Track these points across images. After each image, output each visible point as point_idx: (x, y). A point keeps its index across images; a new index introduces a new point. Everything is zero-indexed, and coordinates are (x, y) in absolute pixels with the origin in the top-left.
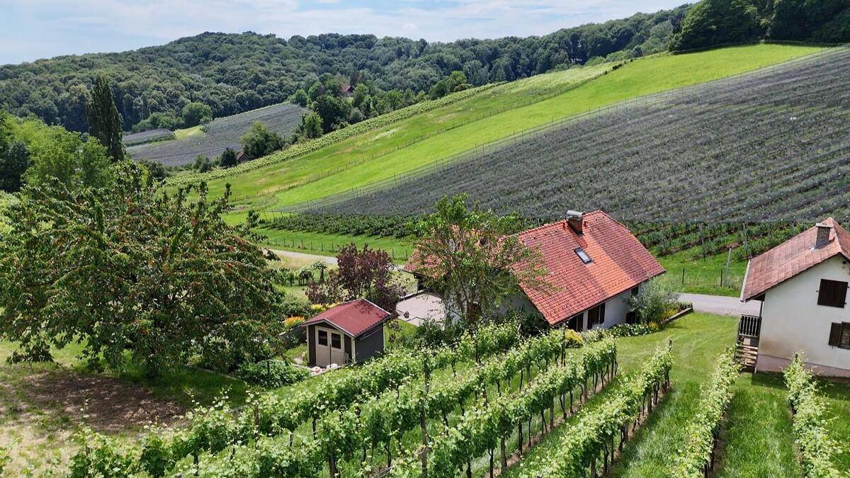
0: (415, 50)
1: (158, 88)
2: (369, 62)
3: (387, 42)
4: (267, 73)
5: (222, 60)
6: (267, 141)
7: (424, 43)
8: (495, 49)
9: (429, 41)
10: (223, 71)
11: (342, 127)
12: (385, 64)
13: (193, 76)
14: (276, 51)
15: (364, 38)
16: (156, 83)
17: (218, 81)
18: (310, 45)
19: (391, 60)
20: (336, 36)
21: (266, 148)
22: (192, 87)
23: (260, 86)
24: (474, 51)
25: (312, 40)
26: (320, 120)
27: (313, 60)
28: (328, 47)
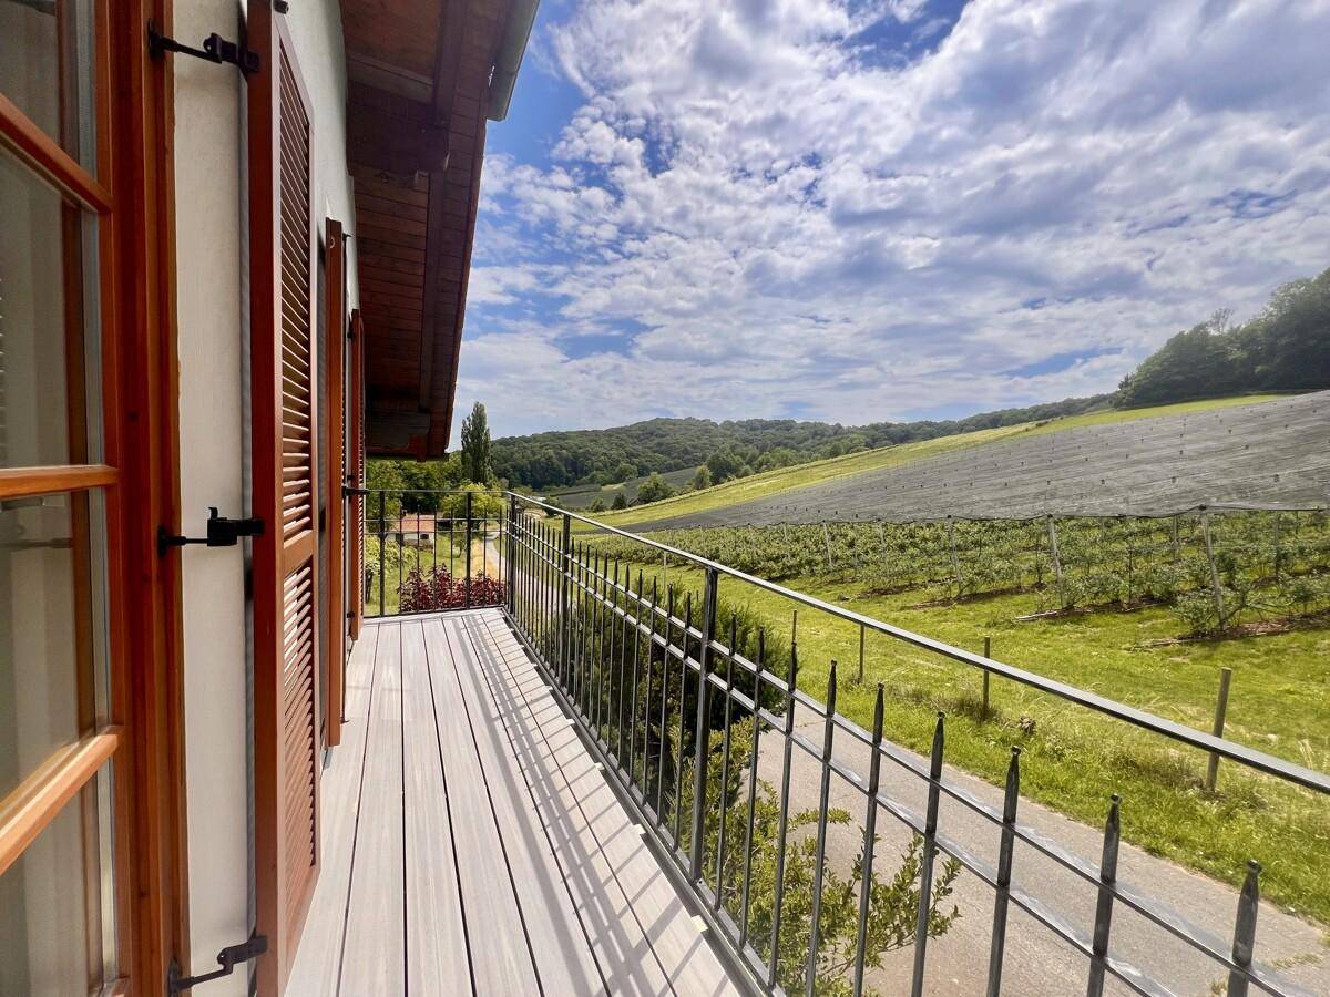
0: (831, 432)
1: (605, 454)
2: (786, 441)
3: (804, 426)
4: (695, 447)
5: (662, 436)
6: (657, 489)
7: (839, 426)
8: (908, 431)
9: (845, 426)
10: (660, 445)
11: (730, 480)
12: (801, 442)
13: (636, 447)
14: (707, 431)
15: (785, 422)
16: (605, 451)
17: (655, 452)
18: (736, 427)
19: (806, 439)
20: (761, 421)
21: (655, 495)
22: (632, 455)
23: (688, 456)
24: (886, 433)
25: (740, 424)
26: (709, 473)
27: (736, 439)
28: (752, 429)
